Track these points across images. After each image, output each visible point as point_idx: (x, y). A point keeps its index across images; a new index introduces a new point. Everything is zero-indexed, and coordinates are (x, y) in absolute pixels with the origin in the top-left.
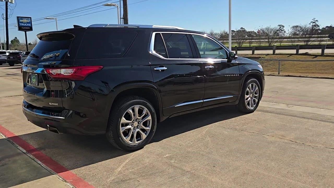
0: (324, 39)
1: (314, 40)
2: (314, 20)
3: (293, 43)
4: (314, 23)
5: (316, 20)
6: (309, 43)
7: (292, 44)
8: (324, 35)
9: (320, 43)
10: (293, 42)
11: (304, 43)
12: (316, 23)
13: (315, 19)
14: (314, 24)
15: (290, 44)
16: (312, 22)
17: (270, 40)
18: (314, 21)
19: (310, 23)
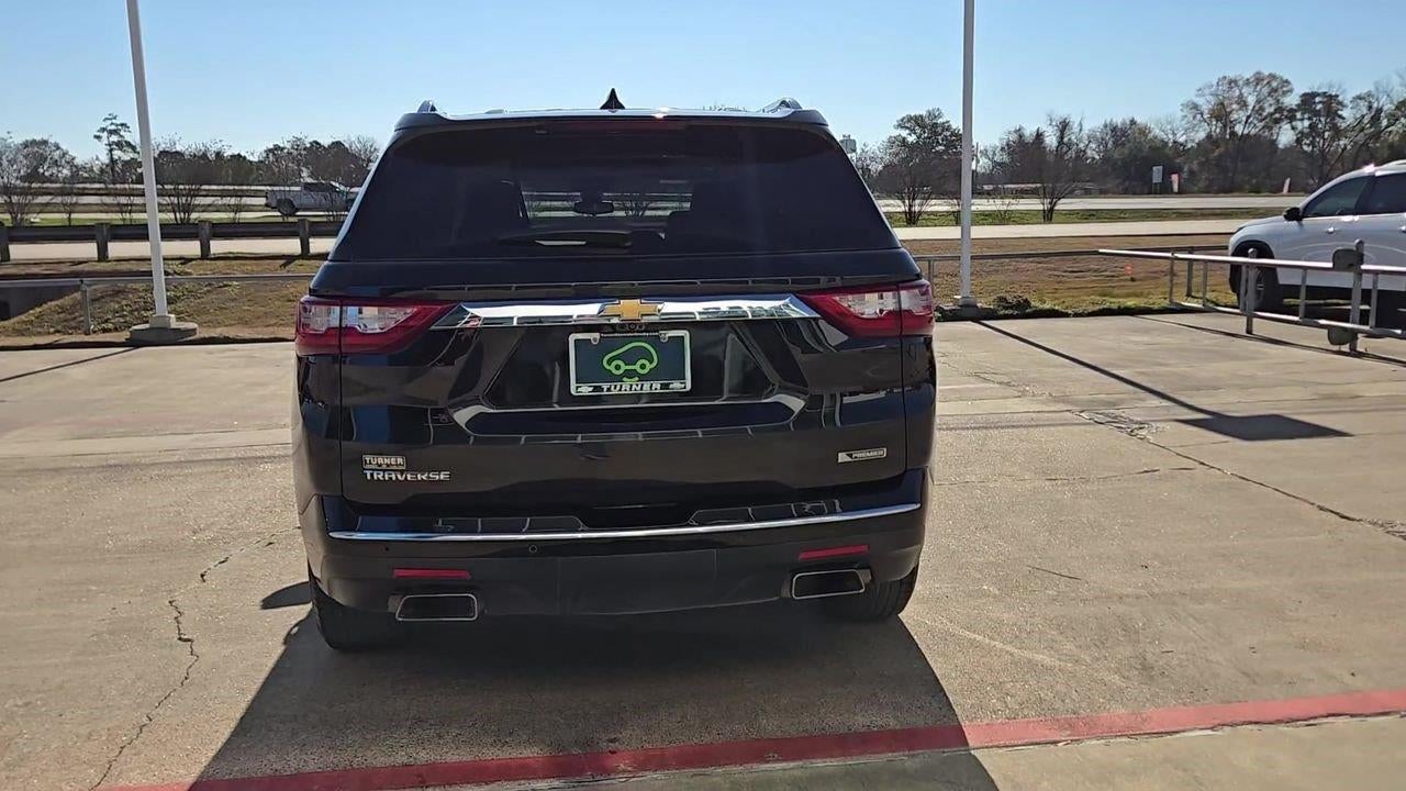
0: (247, 201)
1: (209, 205)
2: (114, 121)
3: (127, 216)
4: (111, 132)
5: (122, 125)
6: (194, 216)
7: (124, 220)
8: (245, 188)
9: (237, 216)
10: (124, 209)
11: (172, 216)
12: (122, 136)
13: (115, 118)
14: (114, 138)
15: (114, 216)
16: (103, 130)
17: (15, 199)
18: (113, 127)
19: (98, 134)
